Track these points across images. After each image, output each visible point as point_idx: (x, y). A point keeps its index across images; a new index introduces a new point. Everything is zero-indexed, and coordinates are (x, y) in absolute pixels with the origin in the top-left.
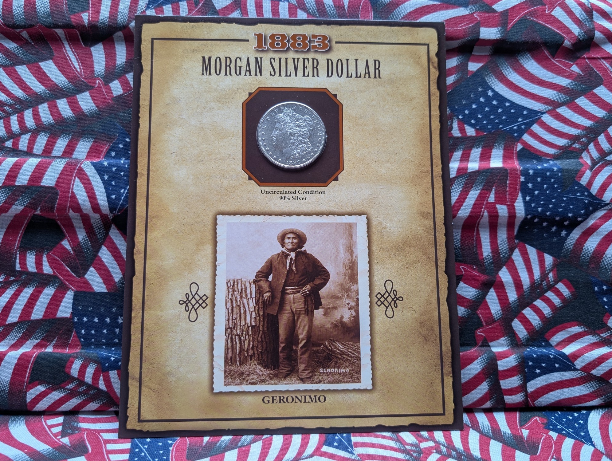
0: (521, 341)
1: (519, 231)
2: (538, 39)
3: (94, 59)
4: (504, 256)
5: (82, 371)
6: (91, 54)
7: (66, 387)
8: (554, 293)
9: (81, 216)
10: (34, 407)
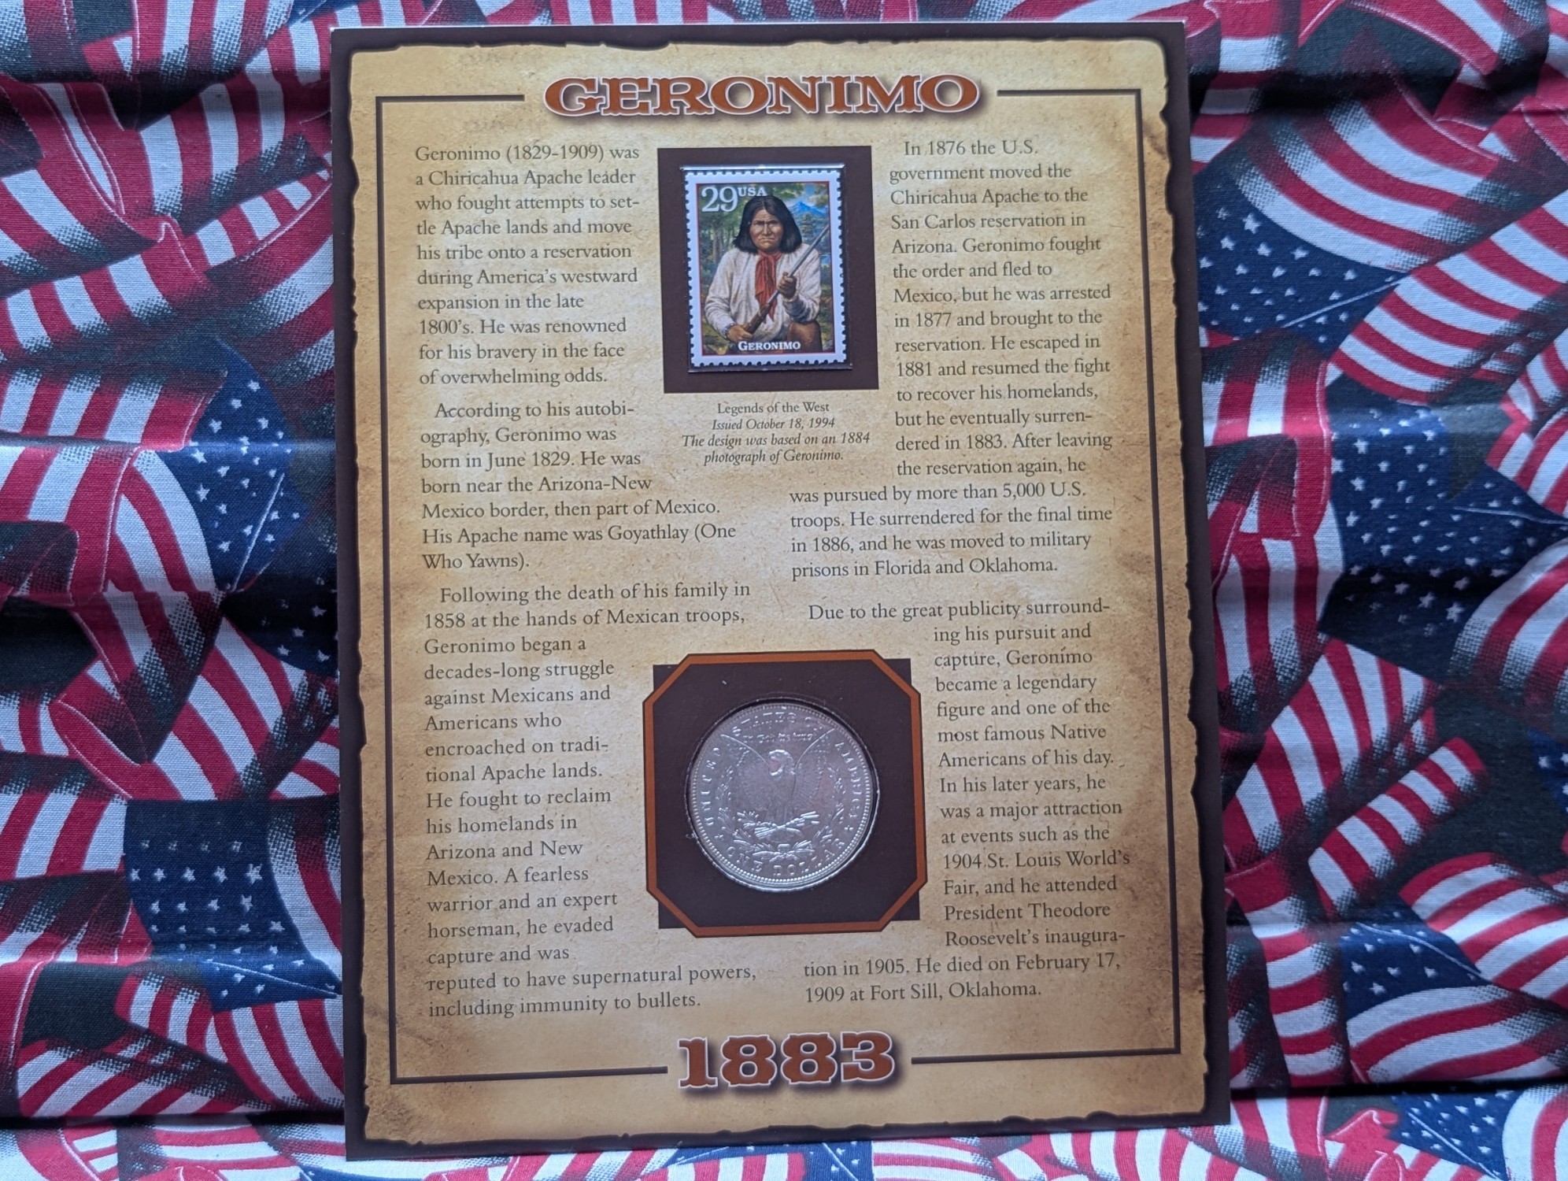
0: (1333, 907)
1: (1328, 609)
2: (1386, 65)
3: (151, 162)
4: (1285, 678)
5: (161, 1011)
6: (142, 148)
7: (121, 1054)
8: (1426, 776)
9: (137, 598)
10: (38, 1107)
